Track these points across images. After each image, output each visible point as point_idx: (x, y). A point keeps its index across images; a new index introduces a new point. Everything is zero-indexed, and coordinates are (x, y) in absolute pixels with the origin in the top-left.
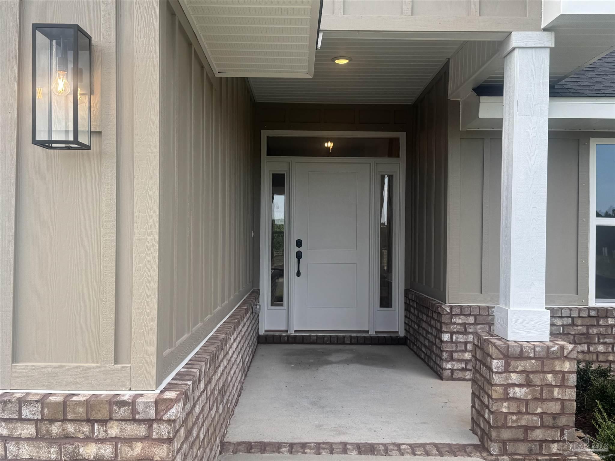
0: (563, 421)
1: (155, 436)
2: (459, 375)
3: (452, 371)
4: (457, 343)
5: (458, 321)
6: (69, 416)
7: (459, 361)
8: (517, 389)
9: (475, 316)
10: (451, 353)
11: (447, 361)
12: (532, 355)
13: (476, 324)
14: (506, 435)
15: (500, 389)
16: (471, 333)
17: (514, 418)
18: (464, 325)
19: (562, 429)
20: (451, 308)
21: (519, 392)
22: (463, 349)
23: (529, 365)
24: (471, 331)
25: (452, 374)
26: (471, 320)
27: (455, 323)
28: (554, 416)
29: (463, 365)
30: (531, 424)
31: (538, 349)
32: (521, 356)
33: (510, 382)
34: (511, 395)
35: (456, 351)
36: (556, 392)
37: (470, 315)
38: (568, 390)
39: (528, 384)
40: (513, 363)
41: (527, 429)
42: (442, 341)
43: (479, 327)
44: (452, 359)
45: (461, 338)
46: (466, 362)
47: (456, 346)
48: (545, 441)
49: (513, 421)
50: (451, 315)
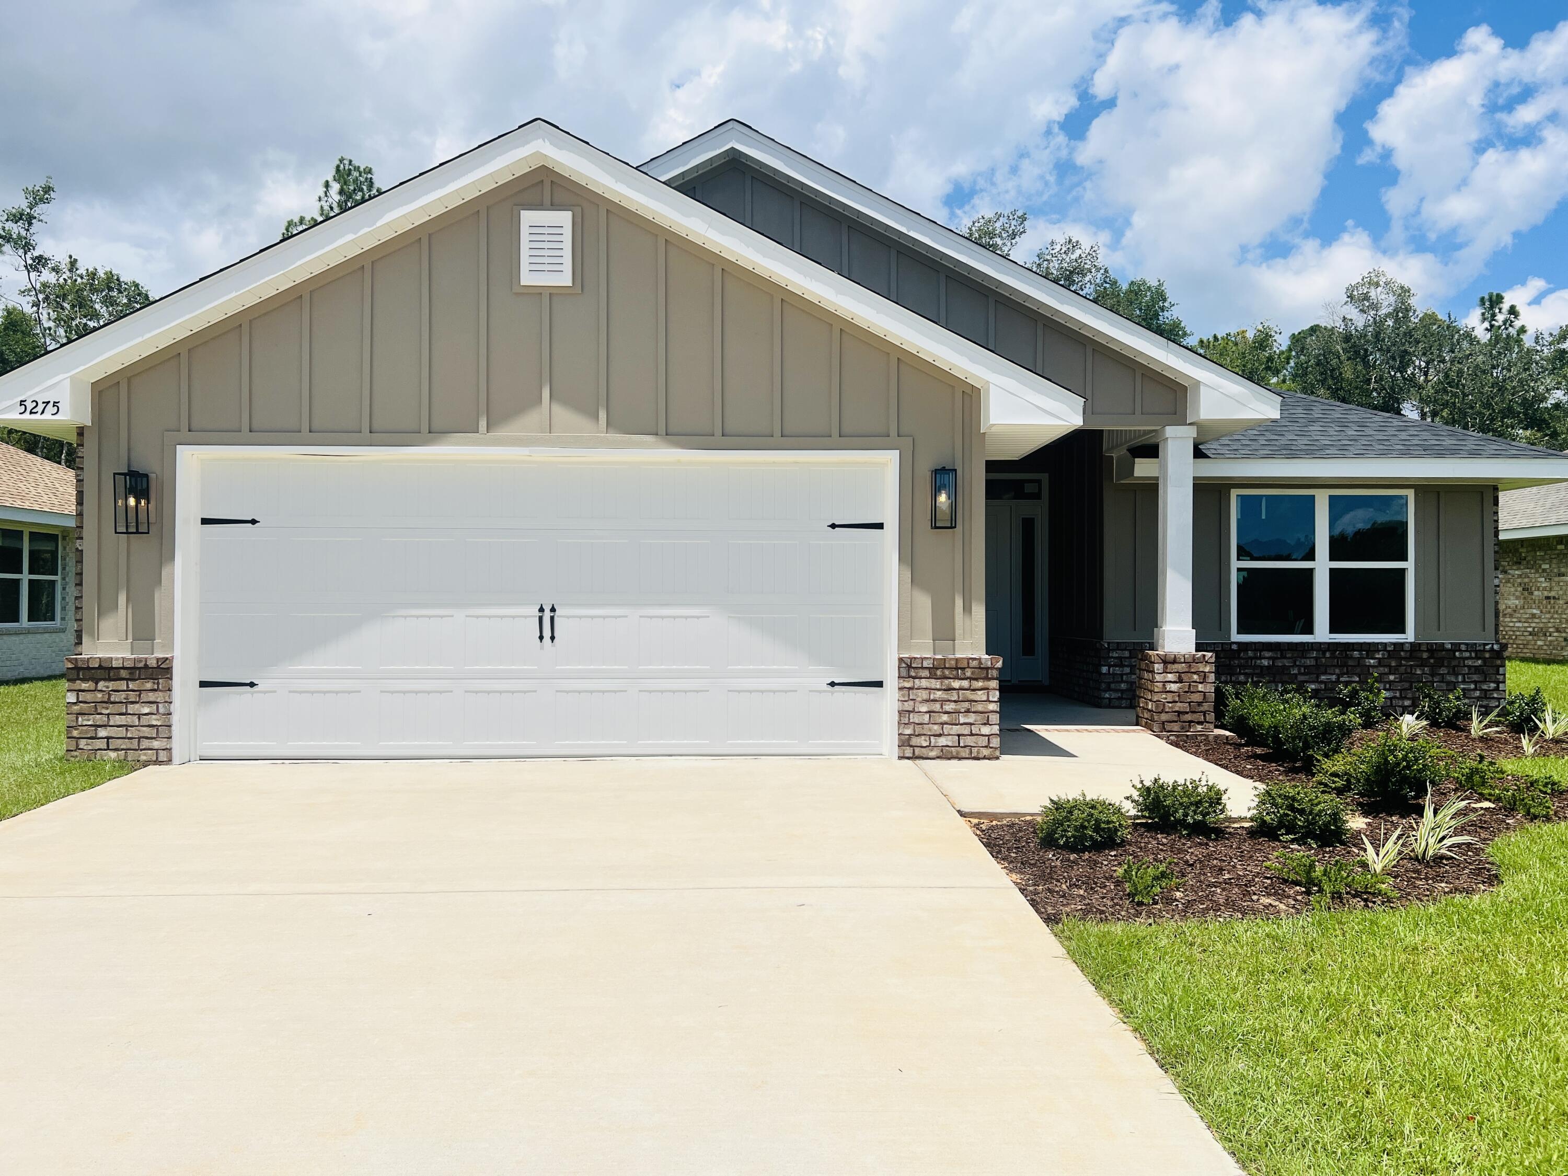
0: (1206, 706)
1: (990, 676)
2: (1116, 703)
3: (1110, 699)
4: (1114, 674)
5: (1115, 655)
6: (947, 666)
7: (1116, 691)
8: (1172, 685)
9: (1130, 651)
10: (1109, 684)
11: (1105, 691)
12: (1183, 660)
13: (1130, 657)
14: (1164, 717)
15: (1160, 685)
16: (1127, 666)
17: (1170, 705)
18: (1120, 658)
19: (1204, 713)
20: (1109, 643)
21: (1174, 687)
22: (1120, 680)
23: (1181, 667)
24: (1126, 663)
25: (1110, 703)
26: (1127, 654)
27: (1112, 657)
28: (1200, 704)
29: (1120, 695)
30: (1182, 710)
31: (1186, 656)
32: (1174, 662)
33: (1167, 680)
34: (1168, 689)
35: (1113, 682)
36: (1201, 687)
37: (1125, 650)
38: (1208, 685)
39: (1180, 681)
40: (1169, 666)
41: (1179, 713)
42: (1101, 674)
43: (1133, 660)
44: (1109, 689)
45: (1118, 670)
46: (1122, 691)
47: (1114, 678)
48: (1192, 722)
49: (1170, 708)
50: (1109, 650)
